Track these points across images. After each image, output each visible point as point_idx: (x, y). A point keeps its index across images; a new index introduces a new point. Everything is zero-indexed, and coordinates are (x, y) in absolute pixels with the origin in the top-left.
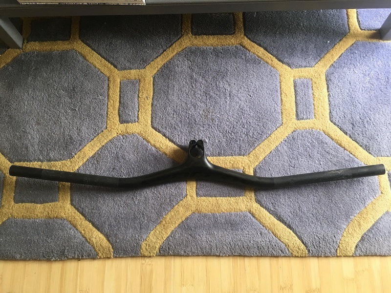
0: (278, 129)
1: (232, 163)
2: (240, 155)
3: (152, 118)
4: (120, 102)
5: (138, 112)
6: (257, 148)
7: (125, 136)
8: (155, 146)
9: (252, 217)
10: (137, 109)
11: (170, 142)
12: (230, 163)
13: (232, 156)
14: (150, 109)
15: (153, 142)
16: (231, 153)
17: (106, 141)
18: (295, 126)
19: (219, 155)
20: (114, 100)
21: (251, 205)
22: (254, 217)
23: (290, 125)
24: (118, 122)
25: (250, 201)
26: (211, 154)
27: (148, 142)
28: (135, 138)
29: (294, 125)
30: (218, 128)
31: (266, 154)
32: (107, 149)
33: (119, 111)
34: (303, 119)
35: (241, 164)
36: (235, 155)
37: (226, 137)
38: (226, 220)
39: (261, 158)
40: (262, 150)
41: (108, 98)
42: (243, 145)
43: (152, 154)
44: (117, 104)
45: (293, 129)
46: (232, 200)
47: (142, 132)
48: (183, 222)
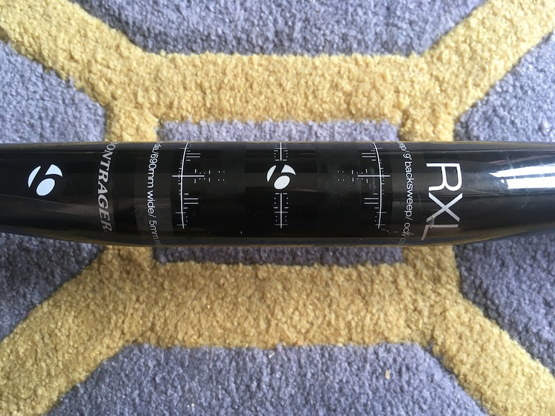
1: (348, 88)
2: (387, 47)
6: (479, 14)
9: (438, 374)
12: (335, 87)
13: (348, 51)
16: (344, 38)
19: (281, 44)
21: (438, 310)
22: (449, 371)
25: (429, 287)
26: (239, 40)
31: (524, 47)
35: (390, 96)
36: (364, 47)
38: (301, 387)
39: (499, 68)
40: (502, 25)
46: (340, 279)
48: (75, 389)
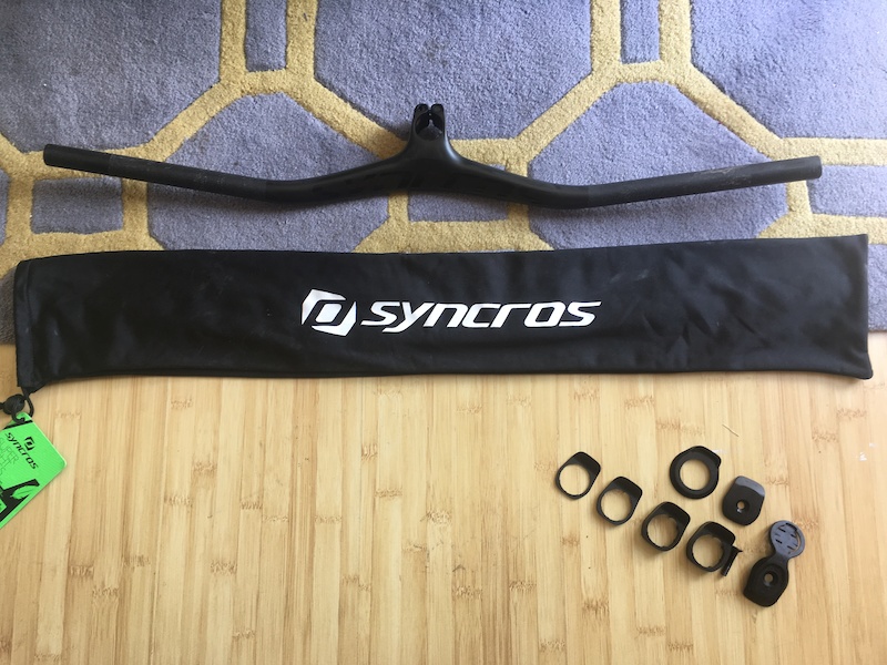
0: (583, 82)
3: (316, 59)
4: (247, 27)
5: (287, 46)
7: (259, 96)
8: (321, 118)
10: (284, 41)
11: (355, 111)
14: (312, 41)
15: (317, 110)
17: (219, 108)
18: (619, 77)
20: (235, 21)
23: (608, 74)
24: (244, 68)
27: (309, 109)
28: (281, 101)
29: (617, 74)
30: (455, 81)
32: (222, 124)
33: (244, 44)
34: (635, 60)
37: (473, 98)
41: (221, 18)
42: (507, 116)
43: (317, 135)
44: (241, 31)
45: (613, 82)
47: (295, 90)
